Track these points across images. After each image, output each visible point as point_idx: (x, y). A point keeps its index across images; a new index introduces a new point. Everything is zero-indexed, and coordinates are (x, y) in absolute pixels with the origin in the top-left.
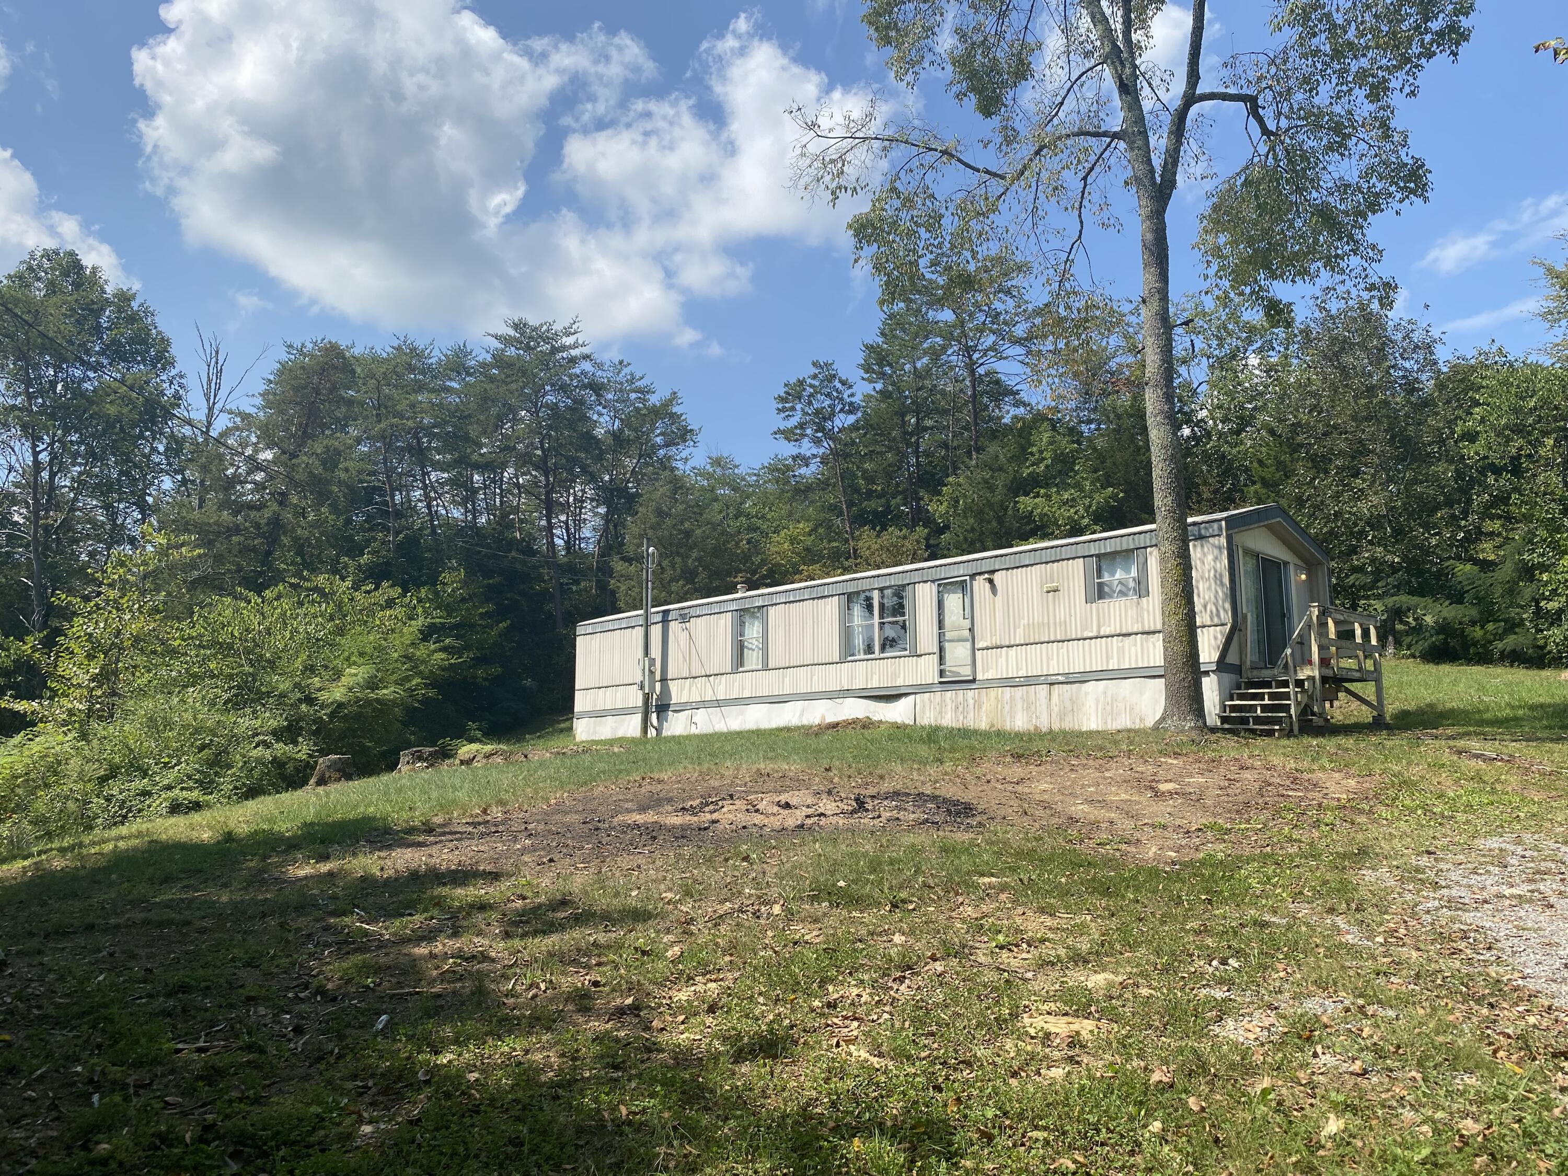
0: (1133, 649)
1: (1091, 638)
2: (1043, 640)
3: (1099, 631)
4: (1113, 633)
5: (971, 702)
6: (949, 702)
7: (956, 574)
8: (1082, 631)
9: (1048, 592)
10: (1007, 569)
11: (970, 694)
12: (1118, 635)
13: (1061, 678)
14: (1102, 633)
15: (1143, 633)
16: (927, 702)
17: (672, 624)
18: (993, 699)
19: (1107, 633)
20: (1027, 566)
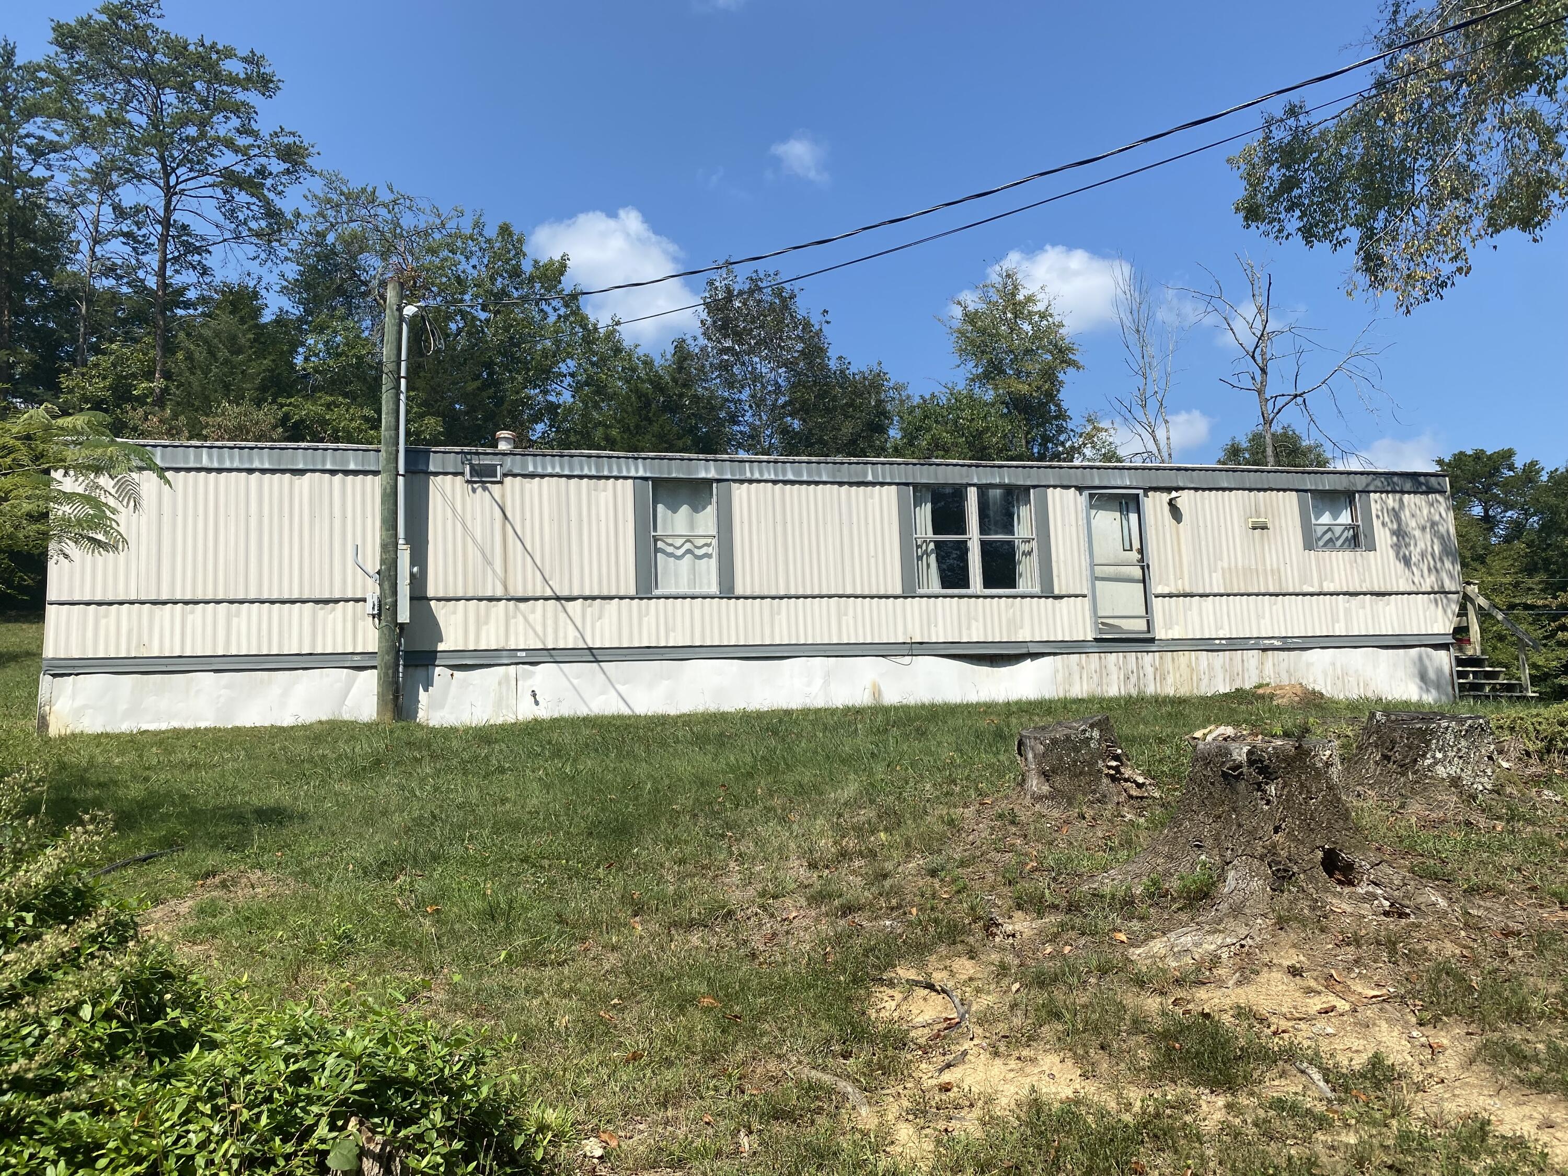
0: (1361, 611)
1: (1312, 595)
2: (1250, 591)
3: (1321, 586)
4: (1339, 589)
5: (1150, 671)
6: (1113, 669)
7: (1113, 483)
8: (1301, 587)
9: (1254, 528)
10: (1196, 489)
11: (1147, 659)
12: (1345, 594)
13: (1277, 643)
14: (1326, 590)
15: (1372, 594)
16: (1076, 668)
17: (436, 484)
18: (1183, 666)
19: (1332, 590)
20: (1224, 489)
